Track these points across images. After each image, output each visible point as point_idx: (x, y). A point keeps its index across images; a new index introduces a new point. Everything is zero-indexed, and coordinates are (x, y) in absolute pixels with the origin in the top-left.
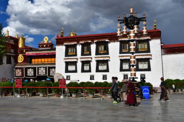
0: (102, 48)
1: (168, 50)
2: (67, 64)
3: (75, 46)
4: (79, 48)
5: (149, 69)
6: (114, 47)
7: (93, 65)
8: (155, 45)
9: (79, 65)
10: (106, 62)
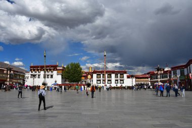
0: (109, 76)
1: (128, 77)
2: (97, 80)
3: (100, 75)
4: (102, 75)
5: (123, 83)
6: (113, 75)
7: (107, 81)
8: (125, 75)
9: (102, 81)
10: (110, 80)
